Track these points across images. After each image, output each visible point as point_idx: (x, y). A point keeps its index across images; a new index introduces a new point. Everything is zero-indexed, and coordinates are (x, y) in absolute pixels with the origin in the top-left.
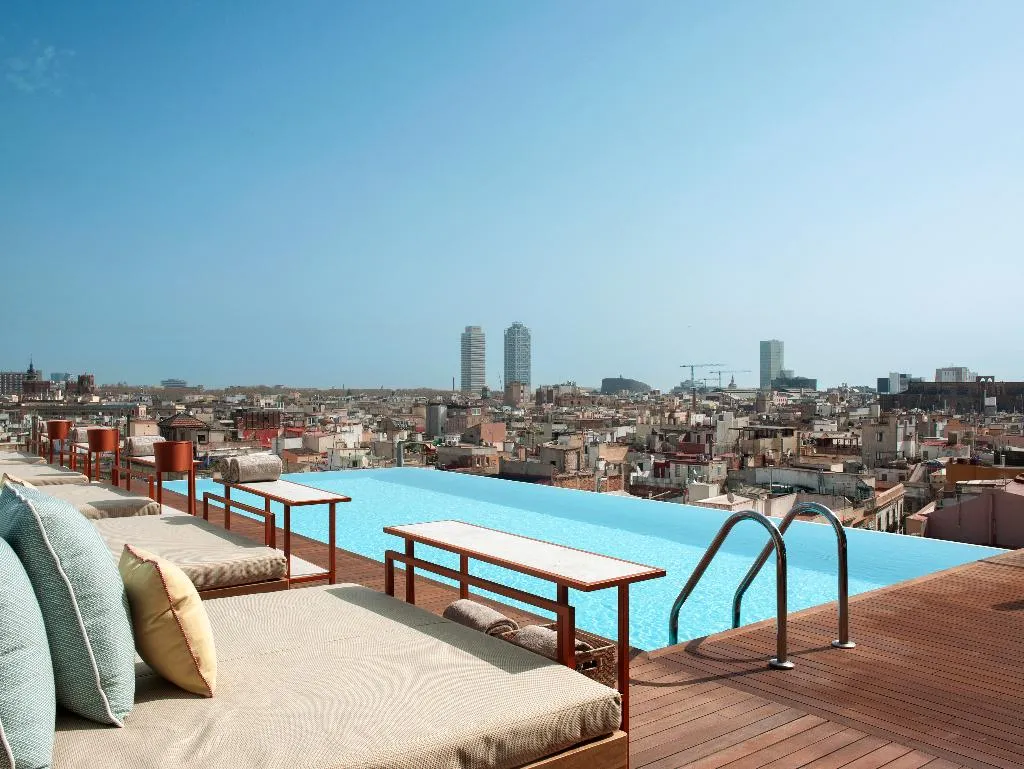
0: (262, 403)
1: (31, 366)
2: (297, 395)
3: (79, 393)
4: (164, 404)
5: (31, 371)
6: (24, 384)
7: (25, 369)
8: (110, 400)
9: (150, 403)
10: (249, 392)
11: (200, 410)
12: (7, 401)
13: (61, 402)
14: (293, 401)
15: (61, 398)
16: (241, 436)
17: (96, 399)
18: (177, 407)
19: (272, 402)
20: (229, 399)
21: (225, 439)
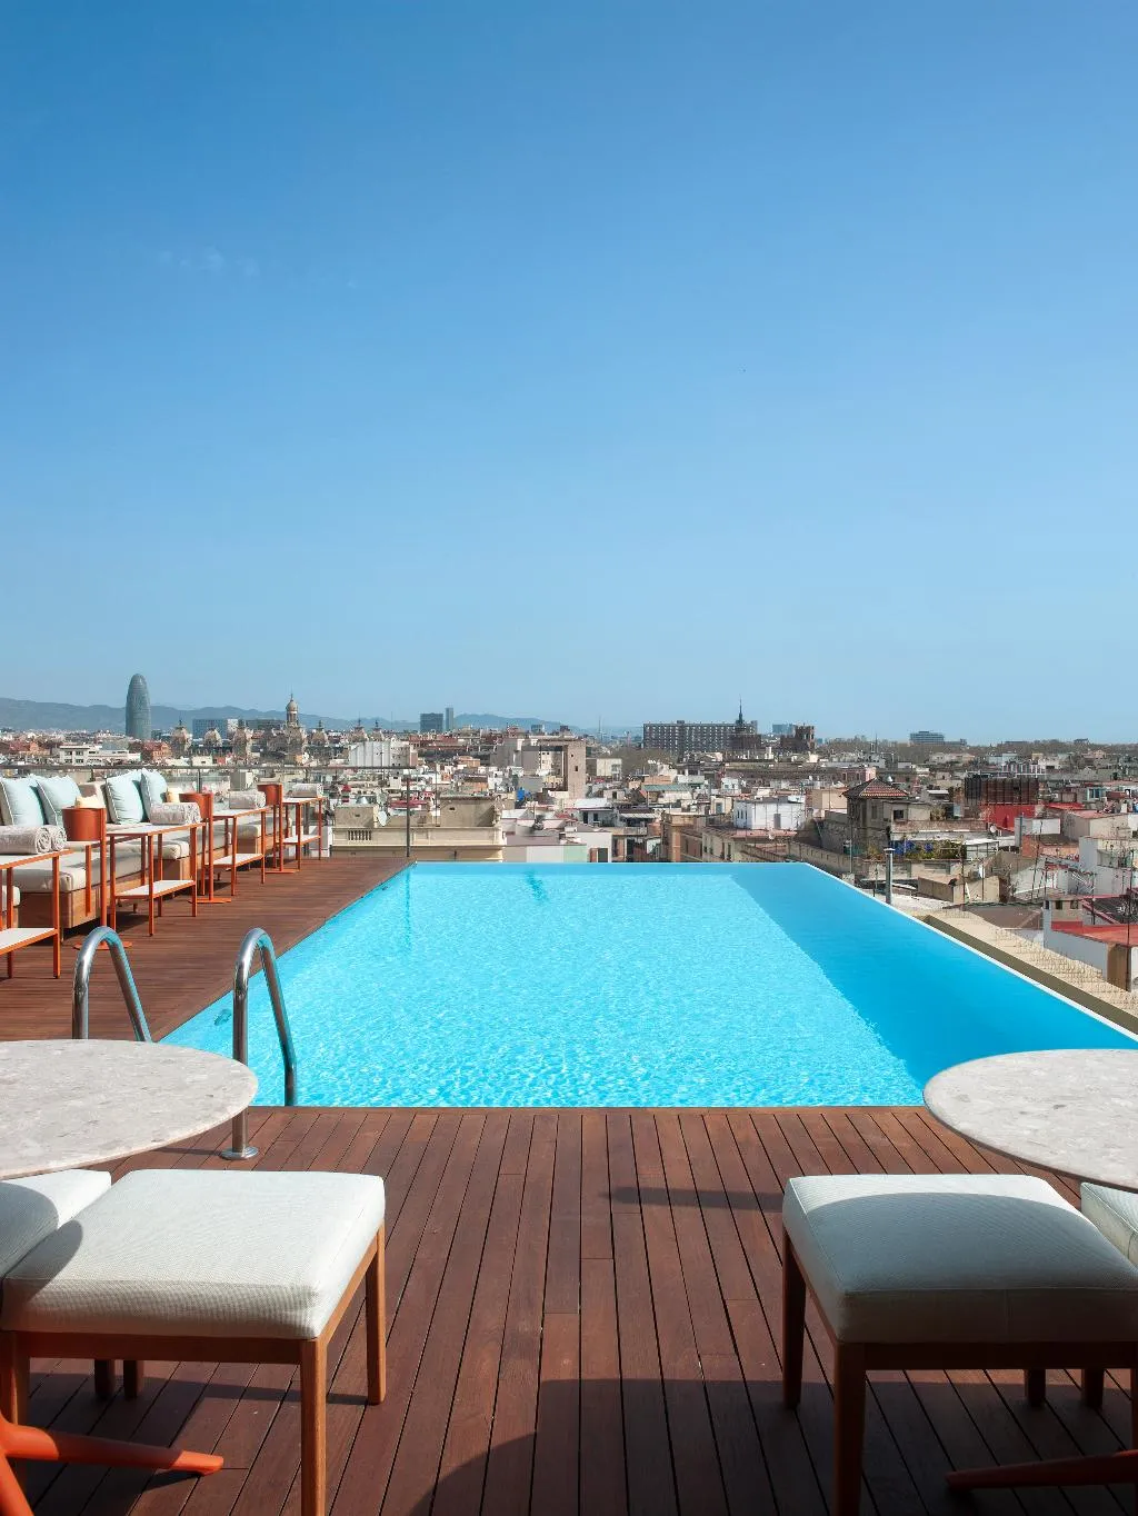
0: (1043, 764)
1: (741, 715)
2: (1099, 754)
3: (795, 750)
4: (901, 766)
5: (740, 721)
6: (732, 738)
7: (732, 720)
8: (831, 760)
9: (882, 764)
10: (1024, 751)
11: (947, 775)
12: (710, 760)
13: (771, 761)
14: (1089, 762)
15: (771, 756)
16: (958, 813)
17: (813, 758)
18: (918, 770)
19: (1057, 766)
20: (992, 760)
21: (931, 818)
